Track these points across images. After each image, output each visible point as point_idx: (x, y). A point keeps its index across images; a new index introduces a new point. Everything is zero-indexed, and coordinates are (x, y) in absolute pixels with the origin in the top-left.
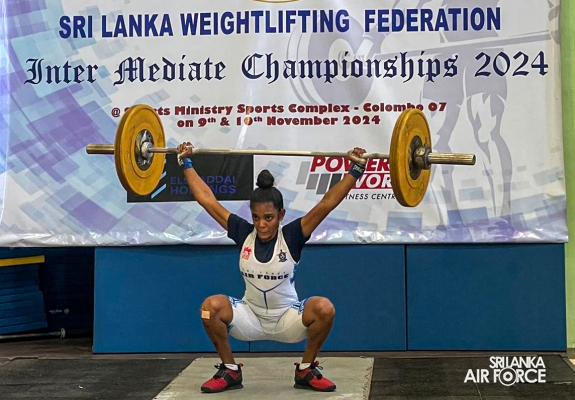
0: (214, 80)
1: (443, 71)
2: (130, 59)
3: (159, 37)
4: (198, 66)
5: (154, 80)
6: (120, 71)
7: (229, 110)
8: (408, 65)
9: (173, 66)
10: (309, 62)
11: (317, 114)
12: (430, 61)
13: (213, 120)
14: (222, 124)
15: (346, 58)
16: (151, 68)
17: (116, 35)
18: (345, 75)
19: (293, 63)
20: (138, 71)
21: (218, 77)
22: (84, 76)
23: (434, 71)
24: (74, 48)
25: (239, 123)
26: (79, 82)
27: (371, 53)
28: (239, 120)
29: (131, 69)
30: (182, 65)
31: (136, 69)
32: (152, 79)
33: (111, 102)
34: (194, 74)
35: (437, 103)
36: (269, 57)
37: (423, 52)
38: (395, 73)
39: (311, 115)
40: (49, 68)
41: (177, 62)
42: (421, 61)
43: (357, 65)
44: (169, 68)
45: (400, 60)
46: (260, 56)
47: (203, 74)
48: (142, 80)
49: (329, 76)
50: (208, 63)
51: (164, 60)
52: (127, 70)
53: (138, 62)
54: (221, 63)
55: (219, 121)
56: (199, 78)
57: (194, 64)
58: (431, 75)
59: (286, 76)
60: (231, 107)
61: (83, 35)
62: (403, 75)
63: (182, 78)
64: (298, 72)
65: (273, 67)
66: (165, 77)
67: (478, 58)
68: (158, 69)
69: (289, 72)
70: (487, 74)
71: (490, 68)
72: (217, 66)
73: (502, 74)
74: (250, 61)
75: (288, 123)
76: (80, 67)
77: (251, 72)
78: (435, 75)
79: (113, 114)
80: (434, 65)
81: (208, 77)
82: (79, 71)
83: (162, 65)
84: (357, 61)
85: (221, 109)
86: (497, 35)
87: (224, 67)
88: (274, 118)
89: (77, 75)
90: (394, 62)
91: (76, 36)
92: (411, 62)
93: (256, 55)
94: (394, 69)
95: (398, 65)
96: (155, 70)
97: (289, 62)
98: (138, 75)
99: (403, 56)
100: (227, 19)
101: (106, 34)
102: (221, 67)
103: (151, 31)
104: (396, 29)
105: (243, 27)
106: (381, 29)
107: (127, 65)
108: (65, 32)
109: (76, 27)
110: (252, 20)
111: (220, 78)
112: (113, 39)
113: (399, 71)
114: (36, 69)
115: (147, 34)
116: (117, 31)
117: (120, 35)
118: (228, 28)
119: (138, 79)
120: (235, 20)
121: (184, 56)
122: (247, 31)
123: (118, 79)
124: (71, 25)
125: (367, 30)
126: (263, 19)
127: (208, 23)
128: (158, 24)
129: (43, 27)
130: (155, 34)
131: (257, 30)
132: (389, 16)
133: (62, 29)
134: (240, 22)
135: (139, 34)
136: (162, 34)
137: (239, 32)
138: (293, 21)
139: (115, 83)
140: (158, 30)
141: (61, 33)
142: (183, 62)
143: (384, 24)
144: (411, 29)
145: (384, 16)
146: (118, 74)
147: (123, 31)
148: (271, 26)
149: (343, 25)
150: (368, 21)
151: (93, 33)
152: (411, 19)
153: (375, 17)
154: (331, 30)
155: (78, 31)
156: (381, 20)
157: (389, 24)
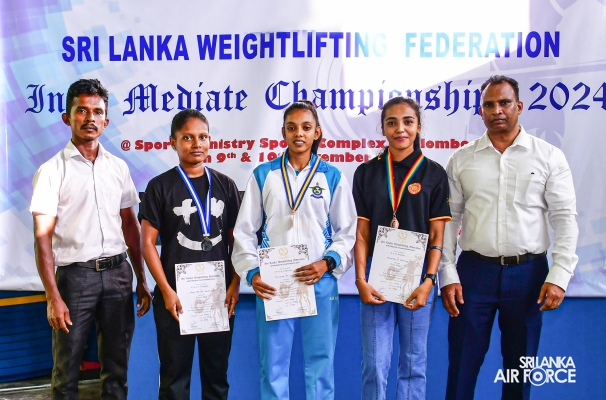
0: (234, 110)
2: (141, 86)
3: (173, 62)
4: (217, 95)
5: (168, 110)
6: (130, 100)
7: (251, 144)
8: (452, 96)
9: (189, 95)
10: (342, 92)
11: (349, 150)
12: (477, 92)
13: (233, 155)
14: (242, 160)
15: (383, 88)
16: (165, 96)
17: (125, 59)
19: (323, 93)
20: (150, 99)
21: (239, 107)
24: (79, 73)
25: (261, 159)
28: (262, 155)
29: (142, 98)
30: (199, 94)
31: (147, 97)
32: (165, 108)
33: (120, 133)
34: (212, 104)
36: (296, 85)
37: (470, 82)
38: (438, 105)
39: (342, 151)
40: (51, 95)
41: (193, 89)
42: (467, 92)
44: (185, 97)
45: (443, 90)
46: (285, 84)
47: (222, 103)
48: (154, 109)
49: (363, 108)
50: (228, 92)
51: (179, 87)
52: (138, 98)
53: (150, 89)
54: (243, 92)
55: (239, 156)
56: (217, 108)
57: (212, 93)
60: (253, 141)
61: (89, 59)
62: (447, 107)
64: (328, 103)
65: (300, 95)
67: (532, 89)
68: (172, 97)
69: (318, 102)
70: (542, 107)
71: (545, 101)
72: (238, 95)
73: (559, 107)
74: (275, 89)
77: (275, 102)
79: (123, 148)
81: (228, 107)
83: (176, 93)
84: (395, 91)
85: (241, 143)
86: (555, 64)
87: (245, 96)
90: (436, 92)
91: (80, 59)
92: (456, 92)
93: (282, 83)
94: (437, 101)
95: (442, 95)
96: (168, 98)
97: (318, 90)
98: (150, 104)
99: (448, 85)
100: (250, 42)
101: (114, 57)
102: (242, 97)
103: (164, 54)
104: (439, 54)
105: (267, 50)
106: (424, 54)
107: (137, 93)
108: (69, 54)
109: (81, 49)
110: (277, 42)
111: (241, 109)
112: (121, 62)
113: (443, 103)
114: (37, 96)
115: (160, 58)
116: (127, 54)
117: (130, 59)
118: (250, 51)
119: (150, 108)
120: (258, 42)
121: (201, 83)
122: (271, 55)
123: (128, 109)
124: (75, 46)
125: (408, 55)
126: (289, 42)
127: (229, 46)
128: (172, 46)
129: (43, 49)
130: (169, 57)
131: (283, 55)
132: (432, 40)
133: (65, 51)
134: (264, 45)
135: (151, 58)
136: (176, 58)
137: (262, 56)
138: (324, 45)
139: (125, 113)
140: (173, 53)
141: (64, 56)
142: (200, 89)
143: (427, 49)
144: (456, 54)
145: (427, 40)
146: (127, 103)
147: (133, 54)
148: (299, 49)
149: (380, 50)
150: (409, 45)
151: (100, 56)
152: (457, 44)
153: (417, 40)
154: (366, 54)
155: (83, 53)
156: (423, 44)
157: (433, 49)
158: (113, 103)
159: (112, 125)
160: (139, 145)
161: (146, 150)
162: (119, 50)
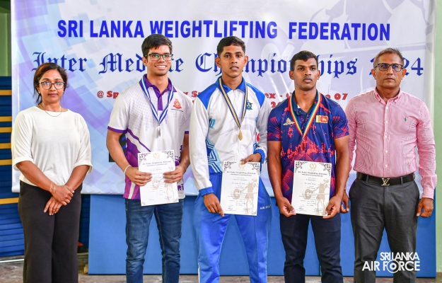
0: (174, 72)
1: (346, 70)
2: (111, 55)
3: (133, 38)
5: (130, 71)
6: (103, 63)
8: (320, 65)
12: (336, 63)
15: (274, 58)
16: (127, 62)
17: (101, 36)
18: (273, 71)
20: (117, 64)
21: (177, 70)
22: (76, 66)
23: (339, 70)
24: (69, 45)
26: (73, 71)
29: (112, 62)
31: (115, 62)
32: (128, 70)
33: (96, 86)
35: (341, 94)
37: (331, 56)
40: (50, 60)
42: (329, 62)
43: (282, 64)
46: (209, 55)
48: (120, 70)
49: (261, 71)
51: (138, 56)
52: (109, 62)
53: (117, 57)
54: (180, 60)
58: (337, 73)
61: (76, 35)
66: (138, 69)
67: (372, 61)
68: (132, 62)
72: (177, 62)
74: (202, 58)
76: (73, 59)
77: (202, 67)
78: (340, 73)
79: (98, 96)
80: (340, 65)
82: (73, 62)
83: (135, 59)
84: (282, 61)
86: (387, 45)
87: (182, 62)
89: (71, 66)
91: (70, 35)
92: (322, 62)
93: (207, 54)
96: (130, 63)
98: (117, 66)
100: (186, 26)
101: (93, 35)
102: (180, 63)
103: (127, 33)
104: (312, 37)
105: (197, 32)
106: (301, 37)
107: (109, 59)
108: (62, 32)
109: (70, 29)
110: (204, 27)
111: (179, 71)
112: (98, 38)
114: (40, 60)
115: (124, 36)
116: (102, 33)
117: (104, 36)
118: (186, 33)
119: (118, 69)
120: (191, 27)
122: (200, 35)
123: (102, 70)
124: (67, 27)
125: (291, 37)
126: (212, 27)
127: (171, 29)
128: (133, 28)
129: (45, 29)
130: (131, 36)
131: (208, 35)
132: (307, 28)
133: (59, 30)
134: (195, 28)
135: (119, 36)
136: (135, 36)
137: (194, 36)
138: (235, 29)
139: (100, 72)
140: (133, 33)
141: (59, 33)
143: (303, 34)
144: (323, 38)
145: (303, 27)
146: (102, 65)
147: (106, 33)
148: (219, 32)
149: (272, 33)
150: (291, 31)
151: (84, 34)
152: (323, 31)
153: (296, 28)
154: (263, 36)
155: (72, 32)
156: (301, 30)
157: (307, 34)
158: (92, 66)
159: (91, 81)
160: (109, 94)
162: (97, 30)
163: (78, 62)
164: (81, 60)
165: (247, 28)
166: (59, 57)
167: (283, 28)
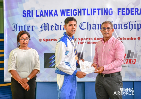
2: (45, 24)
3: (54, 17)
5: (52, 30)
6: (41, 27)
8: (131, 26)
9: (58, 26)
10: (100, 25)
12: (138, 24)
16: (51, 26)
17: (40, 16)
19: (95, 25)
20: (47, 27)
22: (30, 29)
24: (27, 20)
25: (79, 44)
26: (29, 31)
27: (120, 22)
28: (79, 42)
29: (45, 27)
30: (61, 26)
31: (46, 27)
32: (51, 30)
33: (39, 37)
36: (88, 23)
37: (136, 21)
38: (127, 28)
40: (19, 27)
41: (59, 24)
42: (135, 24)
44: (57, 27)
45: (128, 24)
46: (85, 23)
48: (48, 30)
51: (55, 24)
52: (44, 27)
53: (47, 24)
59: (93, 29)
60: (76, 39)
61: (30, 16)
62: (130, 28)
63: (61, 30)
64: (97, 27)
65: (89, 26)
66: (56, 29)
68: (53, 27)
69: (94, 28)
74: (82, 24)
75: (94, 43)
76: (29, 26)
77: (82, 28)
79: (40, 41)
82: (29, 27)
83: (54, 25)
84: (115, 24)
88: (90, 42)
89: (28, 29)
91: (28, 16)
92: (132, 24)
93: (84, 22)
95: (128, 25)
96: (52, 27)
97: (94, 24)
98: (47, 29)
99: (130, 23)
100: (75, 11)
101: (37, 16)
103: (51, 15)
104: (127, 14)
105: (80, 14)
106: (123, 14)
107: (44, 25)
108: (24, 15)
110: (82, 11)
112: (39, 17)
113: (128, 27)
114: (15, 27)
116: (41, 15)
117: (42, 16)
118: (75, 14)
119: (47, 30)
120: (77, 11)
121: (61, 23)
122: (81, 15)
123: (41, 30)
124: (26, 13)
125: (118, 14)
126: (86, 11)
127: (69, 13)
128: (53, 13)
129: (17, 14)
130: (52, 16)
131: (84, 15)
132: (125, 10)
133: (23, 14)
134: (79, 12)
135: (47, 16)
136: (54, 16)
137: (78, 15)
138: (95, 12)
140: (53, 15)
141: (23, 16)
142: (61, 24)
143: (124, 13)
144: (132, 14)
145: (123, 10)
146: (41, 28)
147: (42, 15)
148: (88, 13)
149: (111, 13)
150: (119, 12)
151: (33, 16)
152: (132, 11)
153: (121, 10)
154: (107, 14)
155: (29, 15)
156: (123, 12)
157: (125, 13)
158: (37, 28)
159: (36, 35)
160: (44, 40)
161: (46, 41)
162: (39, 14)
163: (31, 27)
164: (32, 26)
165: (100, 11)
166: (23, 25)
167: (115, 11)
